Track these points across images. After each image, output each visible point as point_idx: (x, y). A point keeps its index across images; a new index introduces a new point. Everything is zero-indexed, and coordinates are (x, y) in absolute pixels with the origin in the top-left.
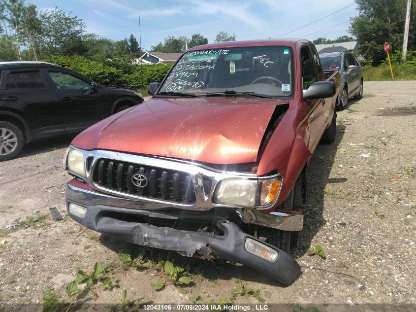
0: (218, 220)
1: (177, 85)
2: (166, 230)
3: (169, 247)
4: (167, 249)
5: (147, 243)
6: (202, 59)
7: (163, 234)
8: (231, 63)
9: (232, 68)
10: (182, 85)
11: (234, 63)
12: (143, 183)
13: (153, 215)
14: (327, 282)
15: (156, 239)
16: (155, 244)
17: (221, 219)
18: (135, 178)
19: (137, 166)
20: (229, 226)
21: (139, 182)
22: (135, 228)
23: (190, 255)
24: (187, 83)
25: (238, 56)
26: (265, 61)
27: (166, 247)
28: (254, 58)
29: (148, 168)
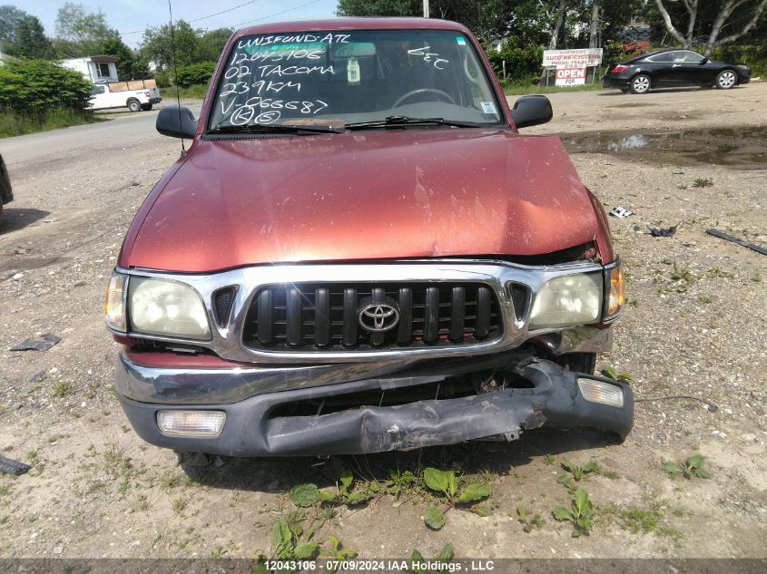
0: (519, 360)
1: (258, 110)
2: (431, 406)
3: (457, 435)
4: (453, 441)
5: (400, 443)
6: (294, 52)
7: (428, 416)
8: (350, 63)
9: (353, 73)
10: (269, 109)
11: (356, 63)
12: (388, 320)
13: (391, 384)
14: (664, 415)
15: (421, 431)
16: (423, 440)
17: (524, 358)
18: (369, 314)
19: (364, 288)
20: (543, 367)
21: (379, 320)
22: (361, 421)
23: (512, 436)
24: (283, 104)
25: (368, 49)
26: (433, 59)
27: (451, 438)
28: (409, 52)
29: (391, 288)
